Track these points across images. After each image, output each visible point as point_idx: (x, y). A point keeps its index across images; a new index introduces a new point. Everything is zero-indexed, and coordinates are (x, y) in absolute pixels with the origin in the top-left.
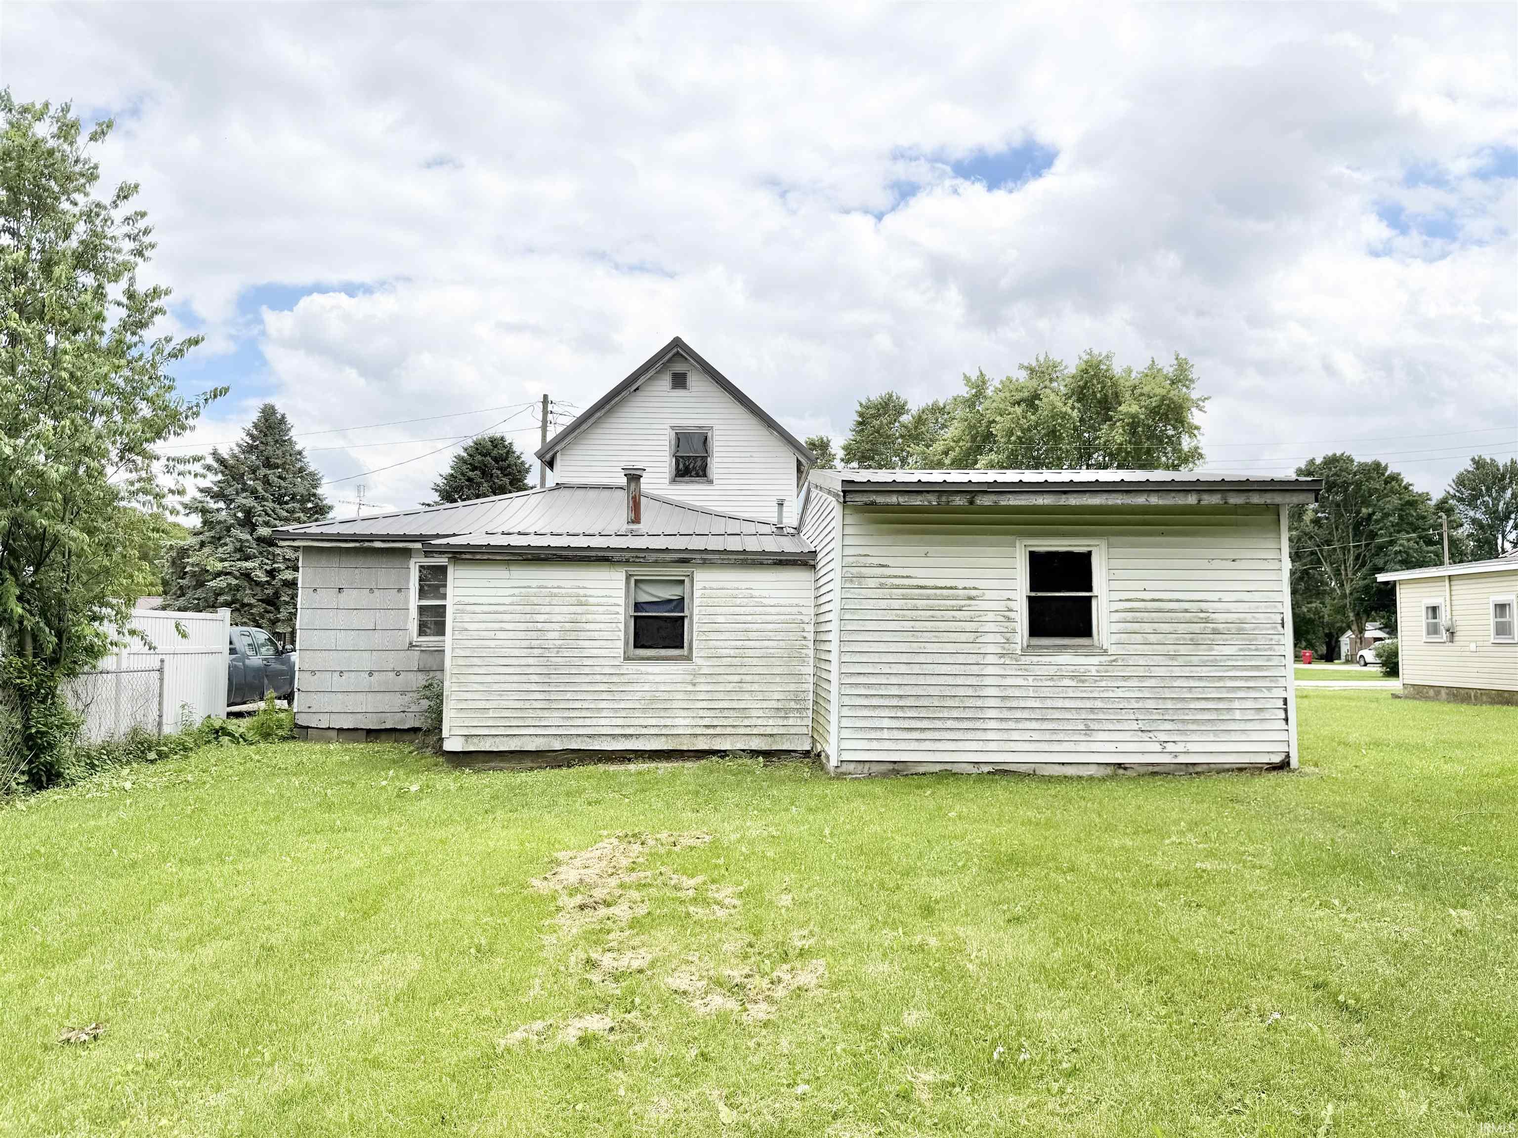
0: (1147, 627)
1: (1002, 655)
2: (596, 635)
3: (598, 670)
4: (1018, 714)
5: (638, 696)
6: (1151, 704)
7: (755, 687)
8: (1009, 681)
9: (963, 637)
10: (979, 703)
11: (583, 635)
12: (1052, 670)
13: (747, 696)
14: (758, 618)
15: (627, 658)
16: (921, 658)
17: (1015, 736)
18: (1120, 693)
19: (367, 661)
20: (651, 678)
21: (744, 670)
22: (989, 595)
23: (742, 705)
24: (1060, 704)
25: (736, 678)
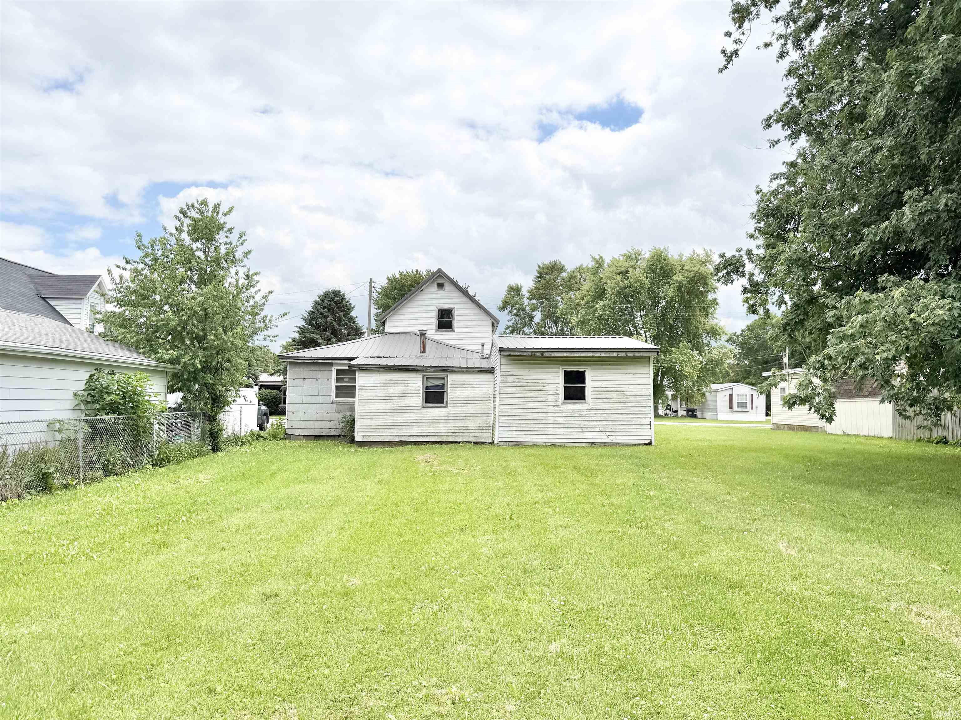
0: (604, 397)
1: (554, 406)
2: (412, 398)
3: (412, 411)
4: (559, 426)
5: (427, 421)
6: (604, 422)
7: (471, 418)
8: (556, 415)
9: (541, 400)
10: (546, 422)
11: (406, 398)
12: (571, 411)
13: (468, 421)
14: (472, 392)
15: (423, 407)
16: (526, 407)
17: (558, 433)
18: (594, 419)
19: (315, 408)
20: (432, 415)
21: (467, 412)
22: (550, 385)
23: (466, 425)
24: (573, 422)
25: (464, 415)
